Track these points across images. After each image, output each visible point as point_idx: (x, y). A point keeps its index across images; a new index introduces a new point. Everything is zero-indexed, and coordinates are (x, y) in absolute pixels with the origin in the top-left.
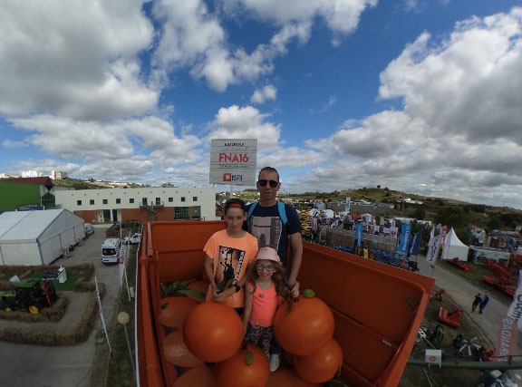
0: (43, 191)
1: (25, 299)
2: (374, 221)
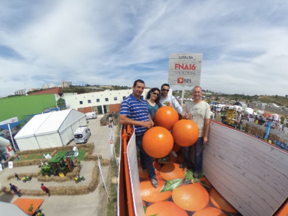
0: (57, 98)
1: (55, 168)
2: (280, 120)
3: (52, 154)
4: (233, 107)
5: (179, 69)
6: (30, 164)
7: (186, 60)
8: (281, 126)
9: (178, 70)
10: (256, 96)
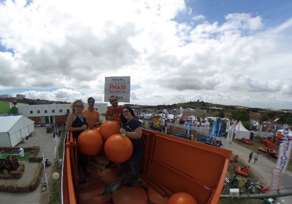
1: (1, 166)
2: (196, 119)
5: (113, 88)
7: (118, 81)
9: (112, 90)
10: (175, 104)
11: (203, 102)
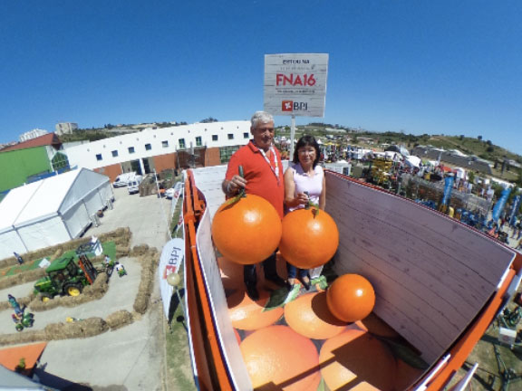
1: (61, 281)
2: (467, 178)
3: (53, 257)
4: (384, 154)
5: (284, 84)
6: (14, 284)
8: (471, 186)
9: (282, 86)
10: (426, 135)
11: (489, 142)
